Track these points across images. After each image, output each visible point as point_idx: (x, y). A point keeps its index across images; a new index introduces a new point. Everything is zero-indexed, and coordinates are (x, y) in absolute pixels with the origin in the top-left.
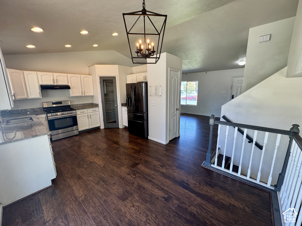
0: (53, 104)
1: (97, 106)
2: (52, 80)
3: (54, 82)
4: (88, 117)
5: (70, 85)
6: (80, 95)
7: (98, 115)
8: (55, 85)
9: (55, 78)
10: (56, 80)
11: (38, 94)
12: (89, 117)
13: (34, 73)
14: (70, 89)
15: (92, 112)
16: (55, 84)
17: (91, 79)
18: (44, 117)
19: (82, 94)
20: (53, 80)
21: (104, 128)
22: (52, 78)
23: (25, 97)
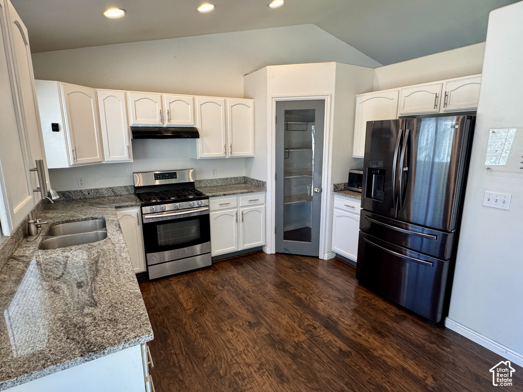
0: (157, 176)
1: (260, 186)
2: (158, 112)
3: (162, 120)
4: (237, 220)
5: (198, 126)
6: (220, 153)
7: (262, 215)
8: (165, 126)
9: (166, 108)
10: (167, 112)
11: (126, 150)
12: (240, 218)
13: (120, 93)
14: (199, 138)
15: (247, 203)
16: (163, 124)
17: (251, 110)
18: (135, 215)
19: (226, 153)
20: (161, 113)
21: (274, 253)
22: (158, 108)
23: (97, 158)
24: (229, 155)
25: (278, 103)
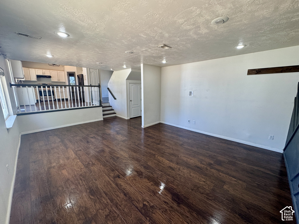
3: (43, 74)
5: (51, 76)
6: (57, 81)
9: (44, 72)
11: (36, 79)
14: (51, 78)
17: (63, 74)
20: (43, 73)
22: (42, 72)
23: (30, 80)
24: (59, 81)
25: (68, 72)
